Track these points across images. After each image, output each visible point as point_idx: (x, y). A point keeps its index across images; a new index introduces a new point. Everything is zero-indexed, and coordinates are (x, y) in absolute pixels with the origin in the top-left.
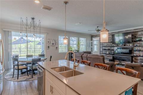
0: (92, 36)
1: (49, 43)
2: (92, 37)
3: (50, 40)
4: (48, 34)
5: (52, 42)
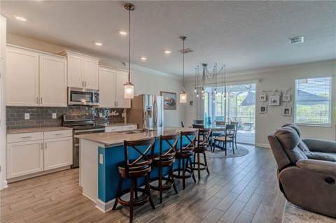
1: (265, 99)
3: (268, 93)
4: (260, 81)
5: (271, 98)
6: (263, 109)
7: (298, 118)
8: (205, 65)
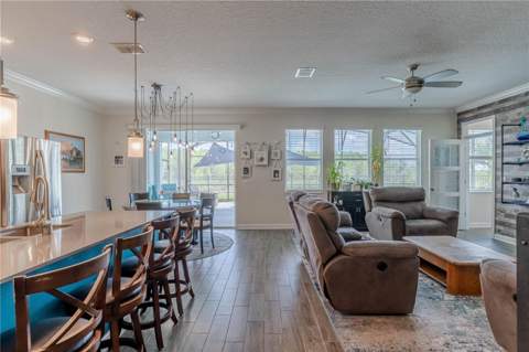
0: (459, 114)
1: (248, 156)
2: (459, 122)
3: (252, 147)
4: (242, 127)
5: (257, 155)
6: (246, 170)
7: (288, 183)
8: (157, 87)
